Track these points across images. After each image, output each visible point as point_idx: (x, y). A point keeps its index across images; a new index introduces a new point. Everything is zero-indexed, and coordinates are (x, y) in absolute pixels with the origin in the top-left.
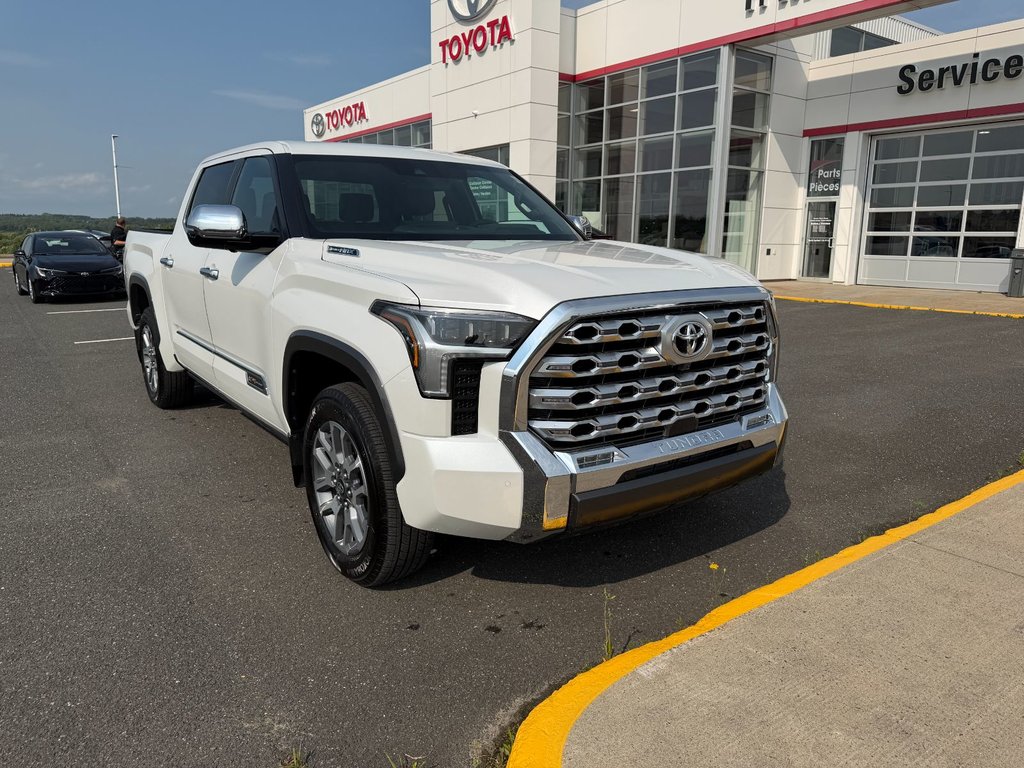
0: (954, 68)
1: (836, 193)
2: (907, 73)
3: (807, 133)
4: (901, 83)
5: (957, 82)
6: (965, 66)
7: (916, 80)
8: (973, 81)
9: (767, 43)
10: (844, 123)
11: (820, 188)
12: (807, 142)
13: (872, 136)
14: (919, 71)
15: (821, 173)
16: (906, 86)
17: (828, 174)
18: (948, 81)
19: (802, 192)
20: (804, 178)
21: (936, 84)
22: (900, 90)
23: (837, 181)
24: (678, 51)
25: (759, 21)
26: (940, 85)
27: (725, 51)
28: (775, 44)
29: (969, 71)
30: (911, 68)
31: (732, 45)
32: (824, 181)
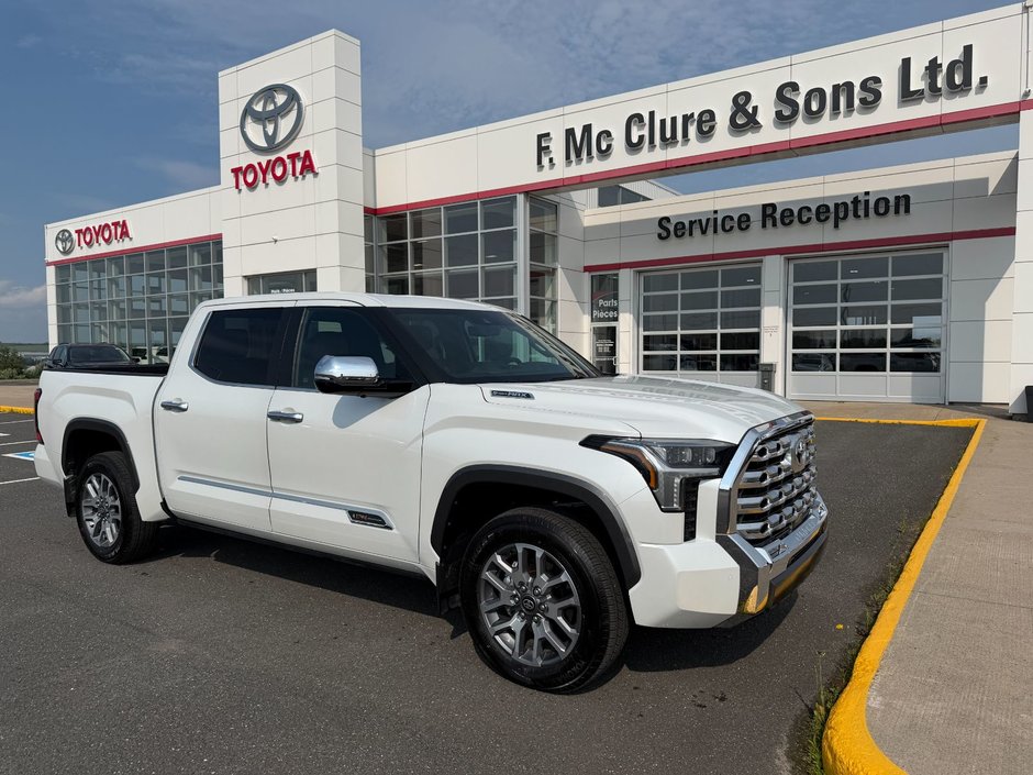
0: (700, 221)
1: (616, 319)
2: (664, 223)
3: (587, 269)
4: (661, 231)
5: (704, 232)
6: (708, 220)
7: (672, 229)
8: (715, 231)
9: (554, 193)
10: (617, 262)
11: (602, 315)
12: (587, 276)
13: (640, 272)
14: (673, 222)
15: (601, 302)
16: (664, 234)
17: (607, 304)
18: (696, 231)
19: (586, 319)
20: (588, 306)
21: (687, 233)
22: (660, 236)
23: (616, 309)
24: (478, 195)
25: (548, 175)
26: (691, 234)
27: (521, 198)
28: (562, 195)
29: (711, 223)
30: (667, 219)
31: (526, 193)
32: (603, 309)
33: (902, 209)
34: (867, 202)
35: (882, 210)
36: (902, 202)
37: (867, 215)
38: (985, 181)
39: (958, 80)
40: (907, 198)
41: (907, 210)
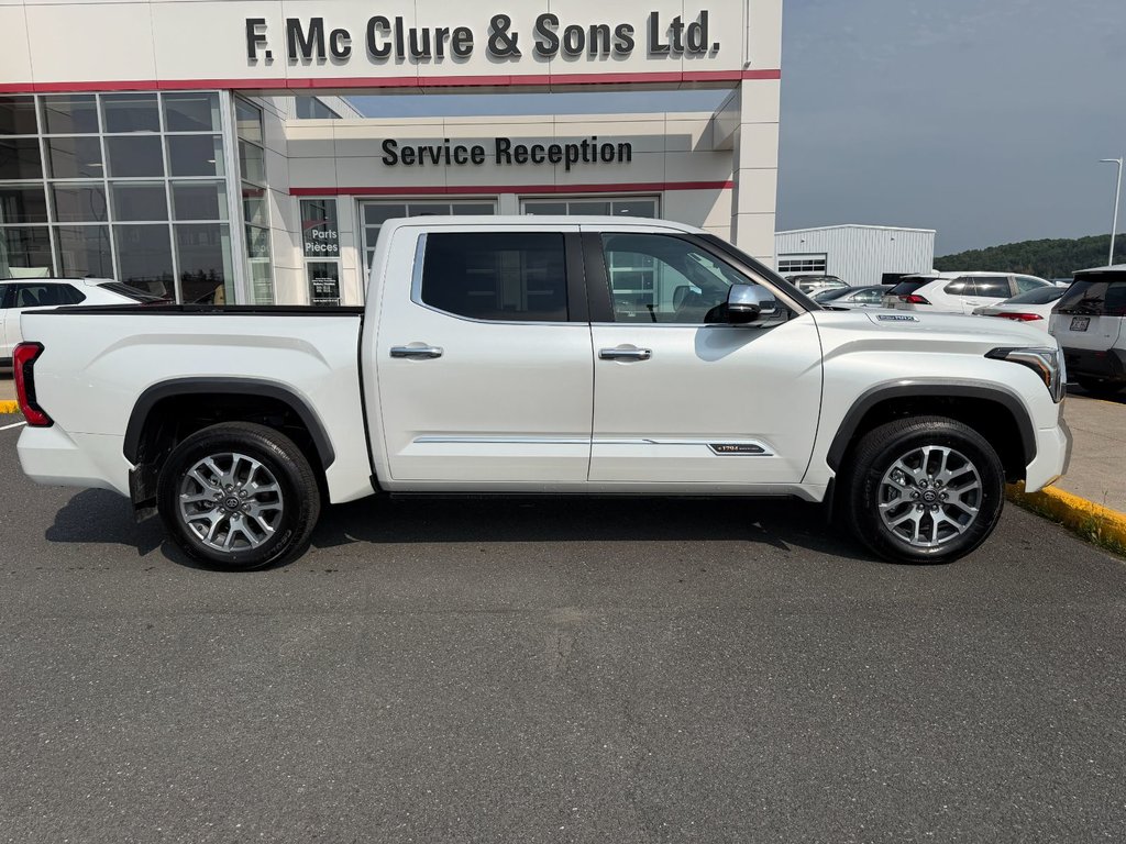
0: (431, 148)
1: (337, 254)
2: (390, 146)
3: (294, 192)
4: (385, 155)
5: (435, 161)
6: (439, 148)
7: (399, 153)
8: (448, 162)
9: (259, 96)
10: (334, 186)
11: (318, 248)
12: (295, 200)
13: (359, 200)
14: (401, 146)
15: (315, 233)
16: (391, 159)
17: (322, 235)
18: (427, 160)
19: (298, 252)
20: (299, 236)
21: (417, 160)
22: (385, 160)
23: (336, 241)
24: (157, 84)
25: (261, 72)
26: (421, 162)
27: (224, 96)
28: (265, 98)
29: (443, 152)
30: (393, 142)
31: (232, 91)
32: (316, 241)
33: (625, 157)
34: (595, 146)
35: (607, 157)
36: (625, 150)
37: (595, 160)
38: (689, 137)
39: (697, 42)
40: (628, 146)
41: (629, 159)
